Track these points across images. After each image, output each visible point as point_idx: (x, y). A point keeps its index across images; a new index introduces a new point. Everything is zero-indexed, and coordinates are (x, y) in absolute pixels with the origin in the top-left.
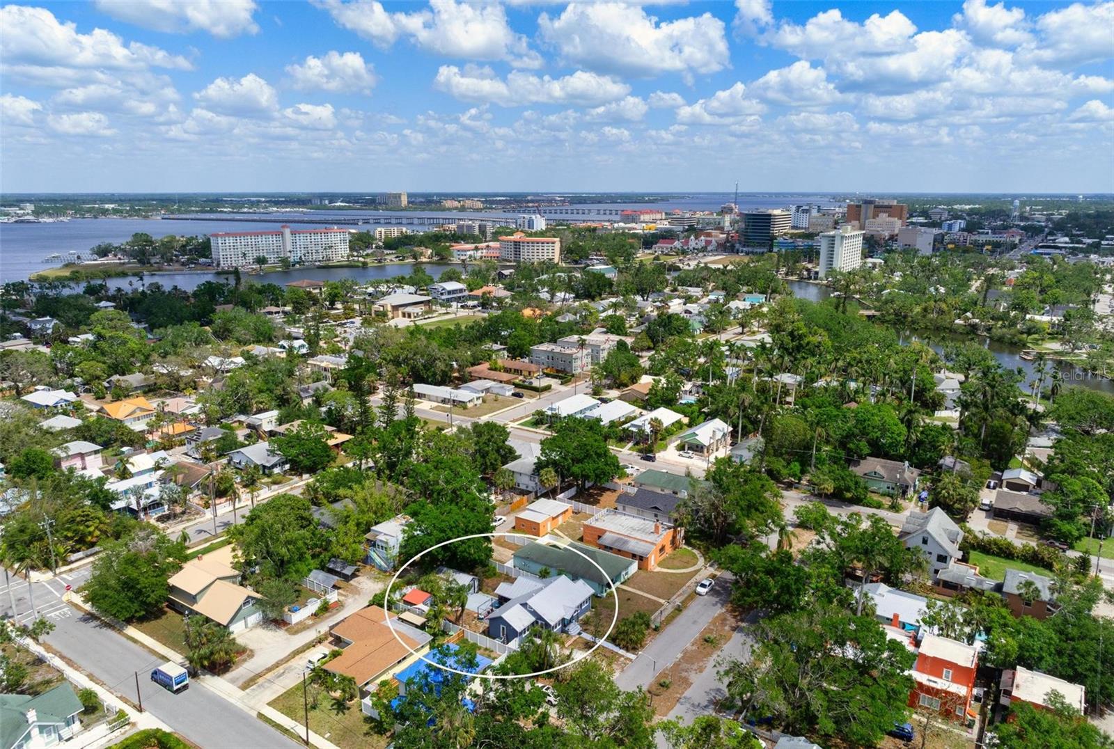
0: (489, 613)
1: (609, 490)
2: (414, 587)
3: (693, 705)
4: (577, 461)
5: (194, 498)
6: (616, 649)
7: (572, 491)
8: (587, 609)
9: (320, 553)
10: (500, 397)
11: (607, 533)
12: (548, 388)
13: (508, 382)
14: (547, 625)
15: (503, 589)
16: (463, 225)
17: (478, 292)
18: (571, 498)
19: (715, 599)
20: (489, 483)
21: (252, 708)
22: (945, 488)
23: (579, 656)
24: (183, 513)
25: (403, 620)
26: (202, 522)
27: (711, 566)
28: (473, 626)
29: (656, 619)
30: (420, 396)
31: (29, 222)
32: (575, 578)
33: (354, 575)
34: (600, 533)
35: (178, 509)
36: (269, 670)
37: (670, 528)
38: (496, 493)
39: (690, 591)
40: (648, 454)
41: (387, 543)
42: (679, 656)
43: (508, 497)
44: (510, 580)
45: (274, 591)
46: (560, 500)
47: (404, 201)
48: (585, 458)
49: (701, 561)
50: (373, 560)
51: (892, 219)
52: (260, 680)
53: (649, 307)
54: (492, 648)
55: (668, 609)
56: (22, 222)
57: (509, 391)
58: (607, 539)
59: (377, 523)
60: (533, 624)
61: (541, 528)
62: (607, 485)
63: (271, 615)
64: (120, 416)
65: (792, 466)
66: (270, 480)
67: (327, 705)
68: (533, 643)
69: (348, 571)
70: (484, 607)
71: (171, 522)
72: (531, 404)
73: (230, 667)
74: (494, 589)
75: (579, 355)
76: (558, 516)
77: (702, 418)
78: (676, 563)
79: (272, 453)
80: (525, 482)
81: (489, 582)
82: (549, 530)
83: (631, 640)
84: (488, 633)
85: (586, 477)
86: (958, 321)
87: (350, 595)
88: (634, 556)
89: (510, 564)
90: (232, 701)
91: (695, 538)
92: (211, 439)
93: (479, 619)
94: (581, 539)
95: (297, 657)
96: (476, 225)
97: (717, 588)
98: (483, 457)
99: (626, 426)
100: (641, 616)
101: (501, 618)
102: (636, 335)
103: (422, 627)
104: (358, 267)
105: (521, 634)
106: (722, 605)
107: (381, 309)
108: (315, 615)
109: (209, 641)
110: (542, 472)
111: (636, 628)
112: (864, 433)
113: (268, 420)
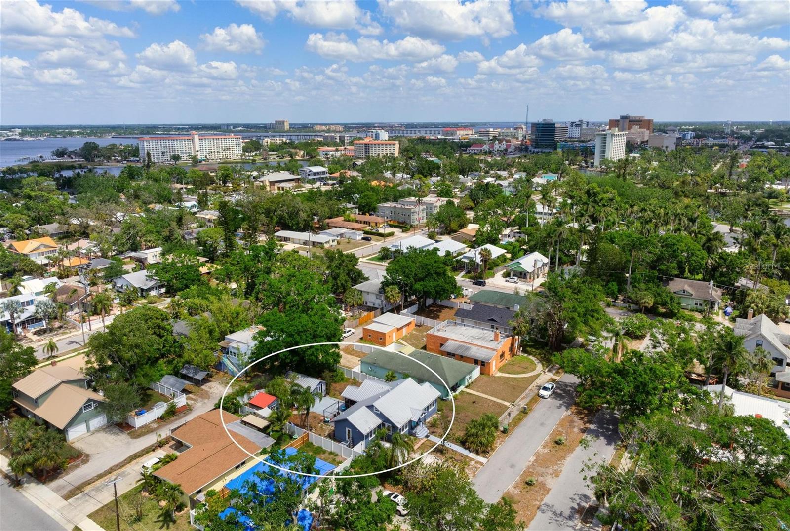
0: (335, 416)
1: (447, 307)
2: (263, 391)
3: (555, 513)
4: (418, 280)
5: (72, 315)
6: (466, 452)
7: (415, 308)
8: (433, 412)
9: (173, 359)
10: (352, 241)
11: (449, 341)
12: (392, 234)
13: (359, 230)
14: (394, 427)
15: (349, 392)
16: (328, 136)
17: (337, 174)
18: (414, 314)
19: (558, 402)
20: (339, 302)
21: (69, 521)
22: (753, 302)
23: (429, 459)
24: (61, 327)
25: (245, 423)
26: (76, 335)
27: (549, 371)
28: (318, 429)
29: (504, 421)
30: (286, 239)
31: (15, 140)
32: (420, 381)
33: (205, 381)
34: (443, 341)
35: (57, 324)
36: (100, 476)
37: (508, 336)
38: (346, 310)
39: (533, 394)
40: (479, 281)
41: (238, 349)
42: (532, 459)
43: (357, 313)
44: (356, 383)
45: (117, 394)
46: (404, 314)
47: (287, 127)
48: (426, 277)
49: (539, 367)
50: (226, 366)
51: (642, 130)
52: (87, 489)
53: (469, 181)
54: (337, 452)
55: (515, 412)
56: (11, 140)
57: (359, 236)
58: (449, 347)
59: (232, 332)
60: (379, 427)
61: (387, 337)
62: (445, 303)
63: (117, 418)
64: (26, 251)
65: (610, 285)
66: (146, 301)
67: (153, 516)
68: (380, 447)
69: (200, 376)
70: (329, 410)
71: (46, 335)
72: (377, 245)
73: (59, 474)
74: (341, 393)
75: (417, 209)
76: (402, 328)
77: (522, 253)
78: (516, 368)
79: (150, 278)
80: (372, 300)
81: (337, 386)
82: (394, 339)
83: (481, 443)
84: (334, 436)
85: (427, 294)
86: (709, 191)
87: (200, 399)
88: (476, 362)
89: (357, 369)
90: (50, 512)
91: (530, 346)
92: (99, 268)
93: (325, 422)
94: (424, 348)
95: (134, 462)
96: (337, 136)
97: (559, 391)
98: (335, 278)
99: (459, 258)
100: (490, 419)
101: (346, 420)
102: (461, 198)
103: (264, 430)
104: (249, 163)
105: (367, 436)
106: (567, 408)
107: (261, 184)
108: (161, 419)
109: (34, 446)
110: (388, 289)
111: (487, 430)
112: (674, 255)
113: (152, 255)
